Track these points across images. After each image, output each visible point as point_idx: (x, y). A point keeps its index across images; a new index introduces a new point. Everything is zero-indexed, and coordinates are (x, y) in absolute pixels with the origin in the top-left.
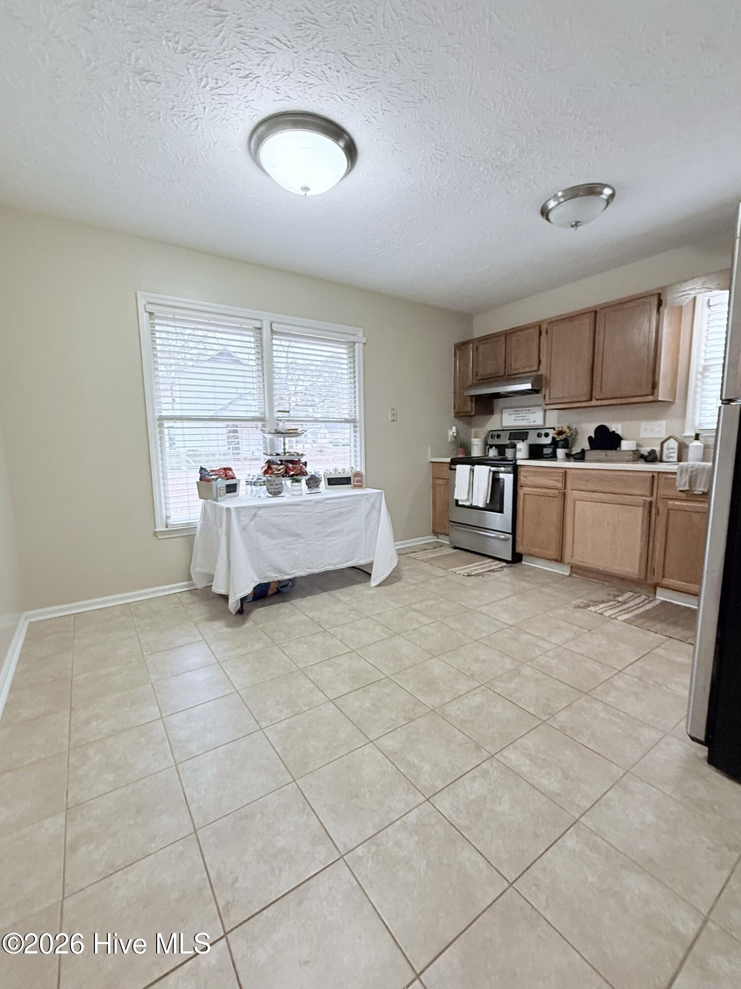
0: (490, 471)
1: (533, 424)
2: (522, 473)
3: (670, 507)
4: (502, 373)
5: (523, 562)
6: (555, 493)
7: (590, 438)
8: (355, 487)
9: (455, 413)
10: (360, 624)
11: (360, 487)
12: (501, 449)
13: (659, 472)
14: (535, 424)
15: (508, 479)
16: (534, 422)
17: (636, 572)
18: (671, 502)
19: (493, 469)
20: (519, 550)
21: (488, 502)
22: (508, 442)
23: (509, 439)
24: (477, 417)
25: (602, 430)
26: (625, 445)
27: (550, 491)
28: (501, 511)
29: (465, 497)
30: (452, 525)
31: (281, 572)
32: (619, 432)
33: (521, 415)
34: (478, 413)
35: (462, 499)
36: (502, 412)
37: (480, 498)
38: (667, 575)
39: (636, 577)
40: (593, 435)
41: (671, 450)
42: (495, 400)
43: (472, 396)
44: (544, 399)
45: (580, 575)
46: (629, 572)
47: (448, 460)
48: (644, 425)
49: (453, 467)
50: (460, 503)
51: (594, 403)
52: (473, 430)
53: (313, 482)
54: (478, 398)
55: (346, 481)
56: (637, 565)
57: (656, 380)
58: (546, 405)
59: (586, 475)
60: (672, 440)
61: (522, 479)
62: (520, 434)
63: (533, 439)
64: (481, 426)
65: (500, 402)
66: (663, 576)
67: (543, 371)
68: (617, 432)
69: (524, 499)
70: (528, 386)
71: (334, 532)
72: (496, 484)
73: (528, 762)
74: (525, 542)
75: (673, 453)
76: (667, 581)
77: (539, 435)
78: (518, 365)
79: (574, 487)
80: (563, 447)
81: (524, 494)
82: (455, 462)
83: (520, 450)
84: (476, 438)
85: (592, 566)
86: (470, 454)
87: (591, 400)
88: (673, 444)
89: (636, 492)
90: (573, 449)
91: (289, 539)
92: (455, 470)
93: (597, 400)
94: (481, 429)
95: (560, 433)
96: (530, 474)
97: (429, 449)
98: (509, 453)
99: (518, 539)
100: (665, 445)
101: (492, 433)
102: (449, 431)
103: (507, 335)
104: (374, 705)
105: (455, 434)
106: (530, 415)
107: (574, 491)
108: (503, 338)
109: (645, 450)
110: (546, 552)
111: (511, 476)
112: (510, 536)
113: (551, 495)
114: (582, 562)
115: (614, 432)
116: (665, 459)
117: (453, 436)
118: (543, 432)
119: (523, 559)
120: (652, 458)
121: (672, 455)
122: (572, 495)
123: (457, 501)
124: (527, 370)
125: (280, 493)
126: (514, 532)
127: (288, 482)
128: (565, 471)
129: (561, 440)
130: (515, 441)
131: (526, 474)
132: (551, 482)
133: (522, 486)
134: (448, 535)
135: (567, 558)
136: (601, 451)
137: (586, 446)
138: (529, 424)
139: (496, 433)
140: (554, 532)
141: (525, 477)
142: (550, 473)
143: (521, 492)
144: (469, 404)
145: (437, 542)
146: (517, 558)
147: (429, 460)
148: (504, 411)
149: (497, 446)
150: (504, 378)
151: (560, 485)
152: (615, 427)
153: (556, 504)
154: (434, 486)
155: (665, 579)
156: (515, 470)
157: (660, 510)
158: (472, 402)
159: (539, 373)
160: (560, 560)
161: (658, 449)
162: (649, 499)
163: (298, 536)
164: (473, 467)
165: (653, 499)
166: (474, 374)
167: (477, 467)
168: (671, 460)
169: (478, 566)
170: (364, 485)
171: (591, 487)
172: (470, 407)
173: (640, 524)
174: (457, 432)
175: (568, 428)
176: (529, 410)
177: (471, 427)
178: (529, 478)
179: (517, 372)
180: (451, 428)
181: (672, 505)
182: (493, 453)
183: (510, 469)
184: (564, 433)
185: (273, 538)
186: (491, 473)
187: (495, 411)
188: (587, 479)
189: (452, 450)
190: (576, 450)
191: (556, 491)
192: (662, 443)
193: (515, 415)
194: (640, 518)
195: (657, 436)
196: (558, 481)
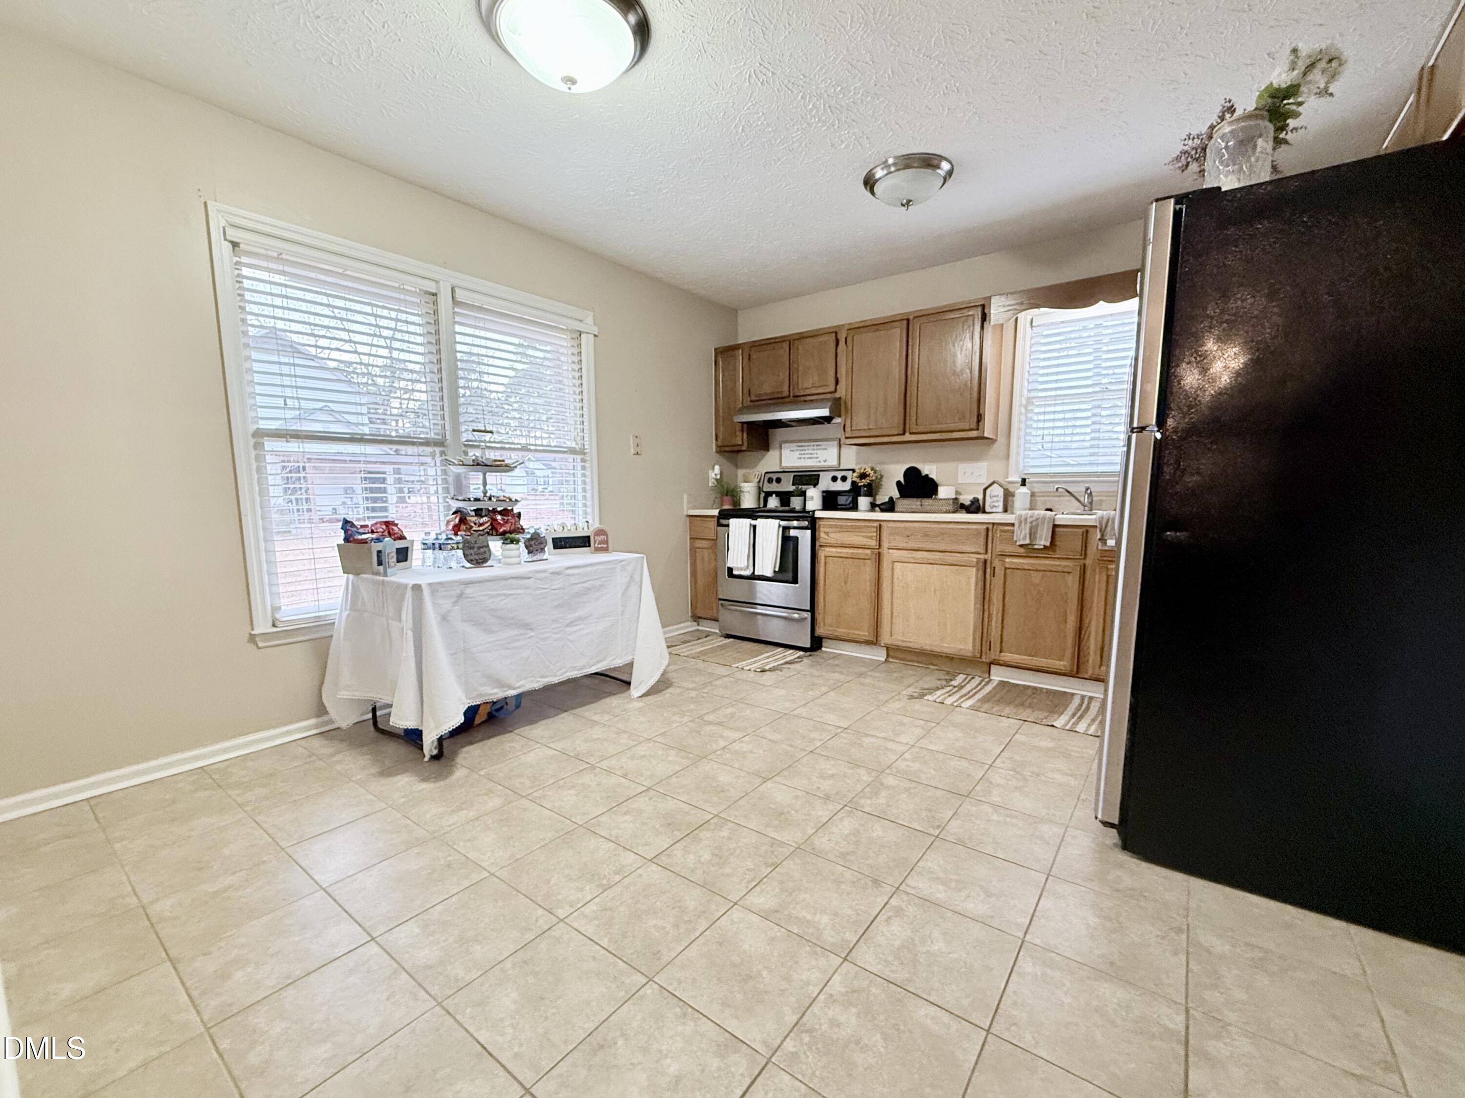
0: (780, 526)
1: (823, 464)
2: (822, 529)
3: (1007, 566)
4: (786, 394)
5: (823, 649)
6: (866, 555)
7: (899, 483)
8: (597, 550)
9: (717, 446)
10: (642, 750)
11: (606, 550)
12: (785, 497)
13: (994, 524)
14: (825, 464)
15: (805, 537)
16: (825, 461)
17: (970, 648)
18: (1008, 560)
19: (783, 523)
20: (820, 631)
21: (777, 569)
22: (792, 488)
23: (793, 484)
24: (748, 453)
25: (912, 473)
26: (944, 492)
27: (860, 551)
28: (795, 581)
29: (744, 564)
30: (722, 605)
31: (501, 685)
32: (933, 476)
33: (809, 452)
34: (752, 448)
35: (739, 566)
36: (781, 448)
37: (767, 564)
38: (1004, 649)
39: (970, 654)
40: (902, 480)
41: (995, 499)
42: (770, 430)
43: (743, 423)
44: (844, 430)
45: (901, 659)
46: (961, 650)
47: (716, 512)
48: (963, 467)
49: (723, 522)
50: (735, 572)
51: (908, 437)
52: (741, 472)
53: (535, 544)
54: (751, 426)
55: (584, 542)
56: (971, 639)
57: (981, 412)
58: (847, 438)
59: (906, 529)
60: (995, 485)
61: (822, 536)
62: (808, 478)
63: (825, 483)
64: (754, 465)
65: (779, 434)
66: (1001, 652)
67: (841, 392)
68: (931, 476)
69: (826, 563)
70: (825, 412)
71: (580, 619)
72: (788, 545)
73: (941, 887)
74: (829, 620)
75: (997, 501)
76: (1007, 657)
77: (834, 479)
78: (808, 382)
79: (893, 544)
80: (866, 495)
81: (826, 557)
82: (725, 515)
83: (812, 498)
84: (746, 482)
85: (916, 646)
86: (739, 505)
87: (904, 434)
88: (997, 492)
89: (969, 549)
90: (877, 497)
91: (516, 632)
92: (728, 526)
93: (911, 433)
94: (751, 471)
95: (863, 476)
96: (834, 530)
97: (685, 496)
98: (796, 503)
99: (819, 617)
100: (988, 491)
101: (768, 476)
102: (710, 471)
103: (792, 342)
104: (714, 855)
105: (718, 477)
106: (820, 452)
107: (891, 551)
108: (786, 345)
109: (966, 499)
110: (857, 632)
111: (809, 532)
112: (808, 615)
113: (862, 557)
114: (903, 641)
115: (927, 475)
116: (988, 509)
117: (717, 480)
118: (839, 475)
119: (824, 644)
120: (976, 507)
121: (996, 504)
122: (889, 555)
123: (730, 570)
124: (821, 390)
125: (485, 560)
126: (812, 610)
127: (495, 545)
128: (880, 525)
129: (864, 486)
130: (804, 487)
131: (827, 530)
132: (862, 539)
133: (821, 546)
134: (716, 620)
135: (885, 639)
136: (915, 499)
137: (896, 494)
138: (819, 464)
139: (775, 476)
140: (865, 603)
141: (827, 533)
142: (860, 527)
143: (822, 554)
144: (739, 433)
145: (698, 630)
146: (817, 644)
147: (685, 513)
148: (783, 446)
149: (778, 494)
150: (788, 400)
151: (873, 543)
152: (928, 469)
153: (869, 569)
154: (693, 550)
155: (1003, 654)
156: (813, 523)
157: (997, 570)
158: (742, 431)
159: (837, 395)
160: (873, 642)
161: (980, 497)
162: (982, 557)
163: (527, 626)
164: (754, 522)
165: (988, 557)
166: (746, 392)
167: (760, 523)
168: (994, 510)
169: (768, 657)
170: (610, 549)
171: (912, 545)
172: (740, 439)
173: (973, 587)
174: (721, 474)
175: (872, 469)
176: (818, 446)
177: (737, 466)
178: (831, 535)
179: (808, 392)
180: (713, 469)
181: (1009, 563)
182: (773, 503)
183: (806, 523)
184: (868, 476)
185: (491, 632)
186: (781, 529)
187: (771, 446)
188: (908, 534)
189: (716, 498)
190: (882, 498)
191: (868, 552)
192: (985, 490)
193: (799, 452)
194: (973, 580)
195: (978, 481)
196: (871, 538)
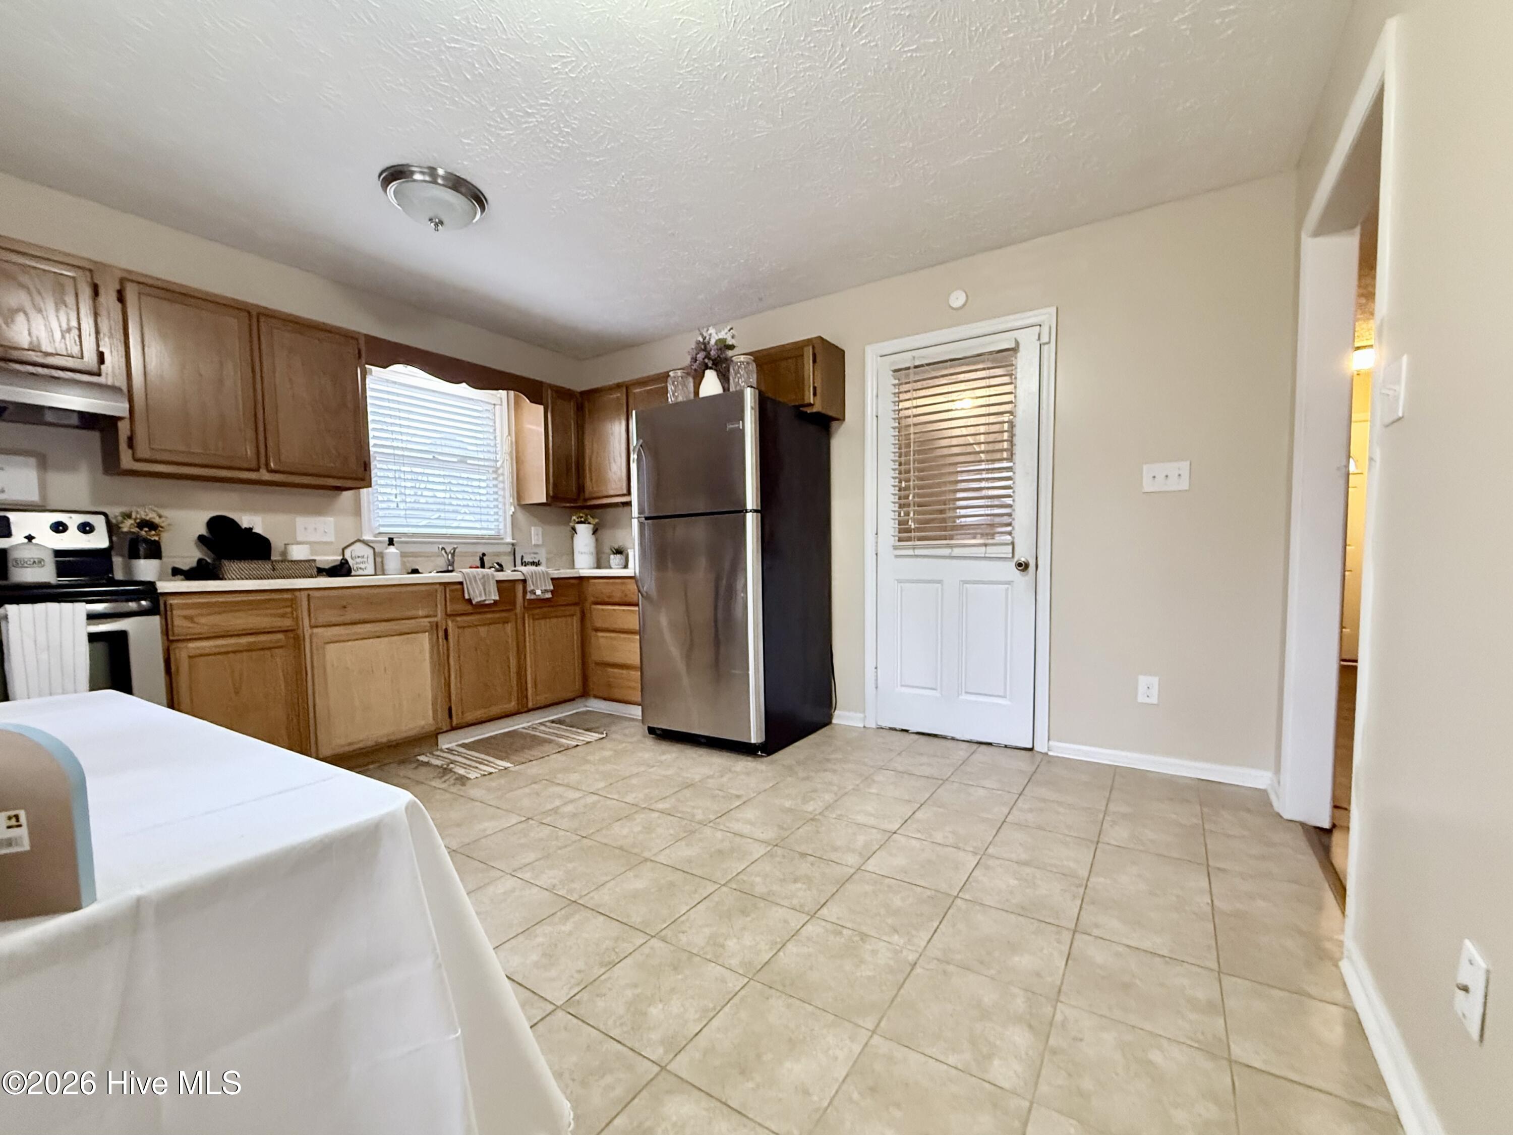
0: (86, 614)
1: (1, 496)
2: (182, 611)
3: (459, 625)
6: (279, 641)
7: (201, 538)
15: (144, 630)
17: (431, 721)
18: (459, 619)
25: (223, 525)
27: (265, 637)
32: (258, 530)
38: (465, 710)
40: (207, 534)
41: (358, 560)
44: (127, 444)
46: (421, 726)
48: (301, 522)
56: (430, 710)
57: (366, 460)
58: (136, 460)
60: (357, 543)
61: (179, 623)
66: (463, 713)
68: (255, 530)
69: (190, 667)
75: (363, 562)
77: (61, 527)
79: (317, 621)
80: (147, 557)
81: (190, 657)
88: (363, 551)
89: (420, 613)
90: (170, 558)
93: (270, 471)
96: (204, 611)
100: (349, 553)
107: (315, 630)
109: (331, 558)
111: (153, 619)
113: (268, 645)
115: (251, 529)
116: (354, 571)
118: (71, 520)
120: (342, 569)
121: (363, 566)
122: (313, 636)
124: (59, 361)
131: (187, 611)
133: (179, 641)
141: (190, 618)
142: (258, 602)
151: (289, 622)
152: (251, 521)
155: (465, 715)
156: (160, 606)
157: (450, 631)
159: (106, 381)
162: (433, 619)
165: (438, 619)
171: (351, 616)
173: (427, 655)
183: (144, 605)
186: (86, 619)
188: (345, 603)
190: (180, 561)
191: (280, 636)
192: (343, 550)
194: (427, 646)
195: (325, 539)
196: (283, 616)
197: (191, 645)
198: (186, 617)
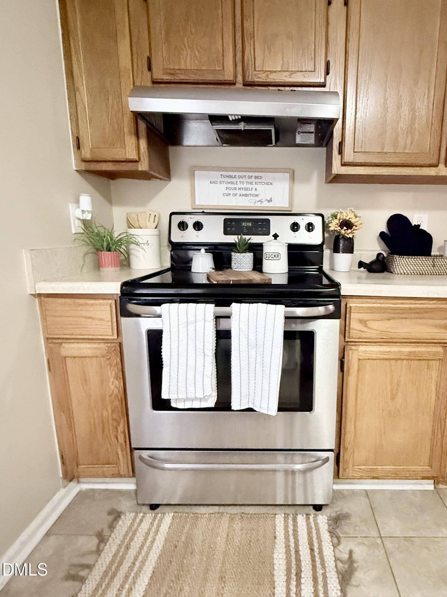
1: (267, 204)
2: (356, 317)
4: (229, 75)
14: (270, 205)
16: (270, 201)
22: (227, 238)
23: (226, 233)
33: (239, 186)
36: (192, 175)
40: (387, 232)
43: (138, 114)
61: (354, 327)
69: (360, 369)
77: (295, 227)
78: (275, 62)
81: (359, 360)
87: (438, 163)
96: (377, 316)
101: (177, 219)
105: (88, 216)
106: (258, 187)
110: (410, 468)
112: (329, 456)
113: (424, 356)
117: (83, 221)
118: (302, 221)
124: (298, 78)
131: (362, 316)
133: (351, 343)
138: (258, 204)
139: (187, 219)
140: (427, 426)
141: (363, 322)
143: (353, 355)
148: (195, 173)
153: (436, 372)
176: (256, 177)
178: (369, 324)
179: (272, 79)
187: (173, 170)
193: (224, 186)
197: (362, 348)
198: (361, 321)
